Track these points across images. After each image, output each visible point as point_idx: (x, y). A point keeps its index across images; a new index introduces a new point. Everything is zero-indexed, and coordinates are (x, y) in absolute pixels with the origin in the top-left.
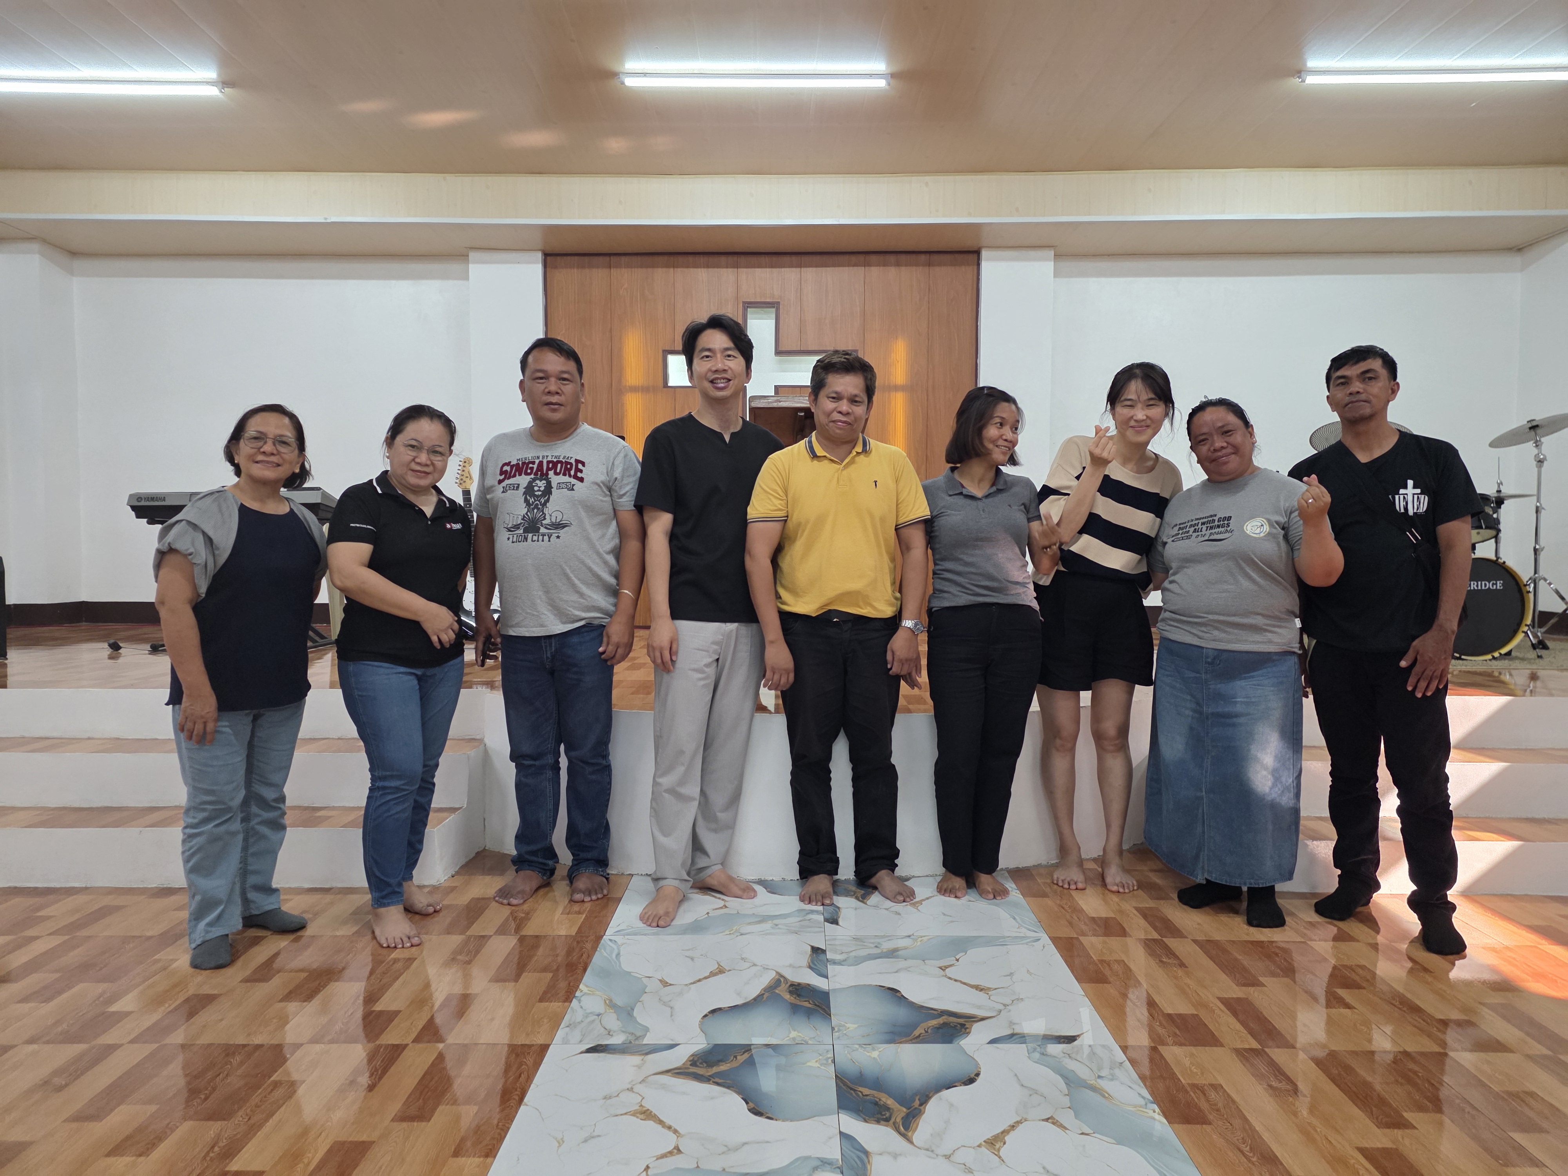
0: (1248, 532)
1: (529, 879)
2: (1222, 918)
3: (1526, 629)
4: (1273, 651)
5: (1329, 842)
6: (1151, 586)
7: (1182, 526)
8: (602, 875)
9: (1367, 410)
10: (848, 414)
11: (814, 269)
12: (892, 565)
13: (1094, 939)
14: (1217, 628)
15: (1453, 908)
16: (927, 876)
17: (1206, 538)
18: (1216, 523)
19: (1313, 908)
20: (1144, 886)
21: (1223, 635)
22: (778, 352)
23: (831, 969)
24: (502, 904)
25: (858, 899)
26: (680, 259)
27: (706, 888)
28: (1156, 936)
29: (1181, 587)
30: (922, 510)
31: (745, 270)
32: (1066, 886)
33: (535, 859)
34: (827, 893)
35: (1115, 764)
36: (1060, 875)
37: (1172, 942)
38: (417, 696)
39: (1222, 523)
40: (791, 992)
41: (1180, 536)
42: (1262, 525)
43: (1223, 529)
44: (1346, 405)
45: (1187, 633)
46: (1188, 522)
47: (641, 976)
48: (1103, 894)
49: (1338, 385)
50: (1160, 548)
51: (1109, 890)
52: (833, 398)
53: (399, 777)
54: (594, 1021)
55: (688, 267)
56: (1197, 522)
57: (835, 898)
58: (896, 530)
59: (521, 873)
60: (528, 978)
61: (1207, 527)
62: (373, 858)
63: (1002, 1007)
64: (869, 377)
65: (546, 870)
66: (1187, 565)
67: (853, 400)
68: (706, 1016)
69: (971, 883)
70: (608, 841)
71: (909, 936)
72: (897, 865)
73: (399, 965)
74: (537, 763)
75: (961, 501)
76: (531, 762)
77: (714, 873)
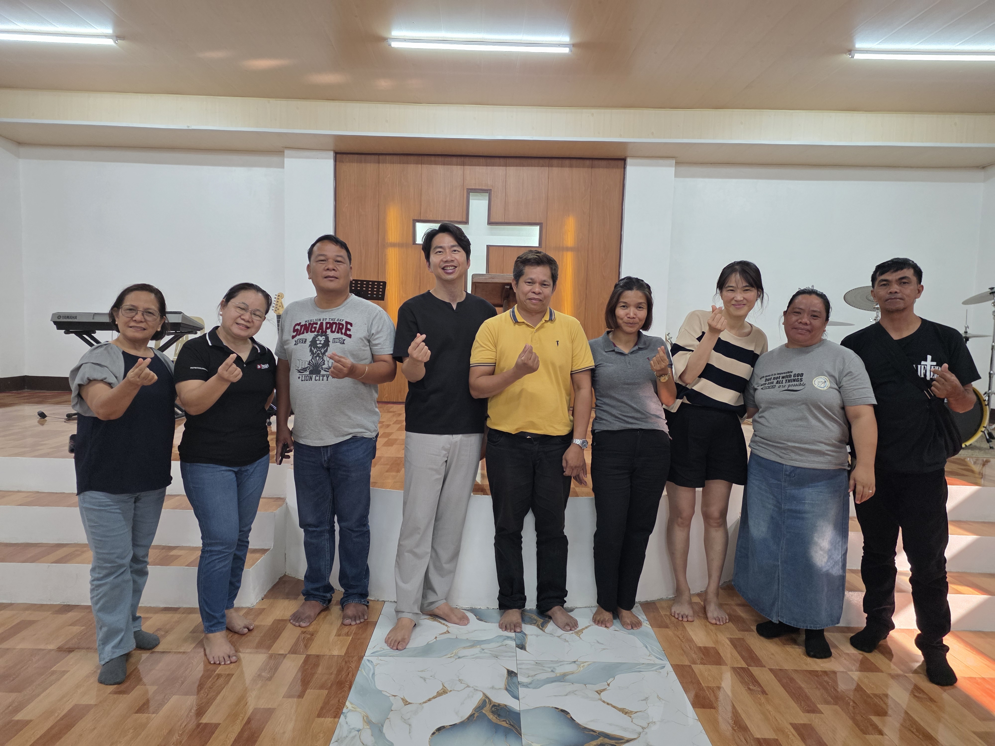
0: (816, 386)
1: (315, 606)
2: (788, 649)
3: (983, 429)
4: (832, 469)
5: (860, 593)
6: (746, 415)
7: (767, 378)
8: (363, 604)
9: (901, 305)
10: (540, 293)
11: (515, 168)
12: (568, 398)
13: (701, 667)
14: (793, 452)
15: (947, 649)
16: (586, 607)
17: (786, 388)
18: (792, 378)
19: (849, 641)
20: (733, 618)
21: (797, 457)
22: (490, 223)
23: (522, 691)
24: (294, 625)
25: (539, 627)
26: (426, 158)
27: (434, 616)
28: (744, 665)
29: (768, 421)
30: (589, 363)
31: (469, 167)
32: (680, 619)
33: (318, 593)
34: (517, 623)
35: (718, 536)
36: (677, 609)
37: (755, 671)
39: (796, 378)
40: (493, 712)
41: (767, 385)
42: (825, 382)
43: (798, 383)
44: (887, 300)
45: (772, 453)
46: (772, 375)
47: (389, 695)
48: (706, 626)
49: (882, 285)
50: (752, 391)
51: (709, 622)
52: (529, 283)
53: (222, 544)
54: (355, 736)
55: (431, 164)
56: (778, 376)
57: (523, 625)
58: (571, 374)
59: (308, 602)
60: (311, 693)
61: (786, 380)
62: (204, 599)
63: (641, 730)
64: (554, 268)
65: (326, 600)
66: (772, 406)
67: (543, 284)
68: (434, 733)
69: (616, 615)
70: (368, 580)
71: (575, 662)
72: (565, 602)
73: (221, 681)
74: (318, 529)
75: (613, 356)
76: (314, 529)
77: (440, 606)
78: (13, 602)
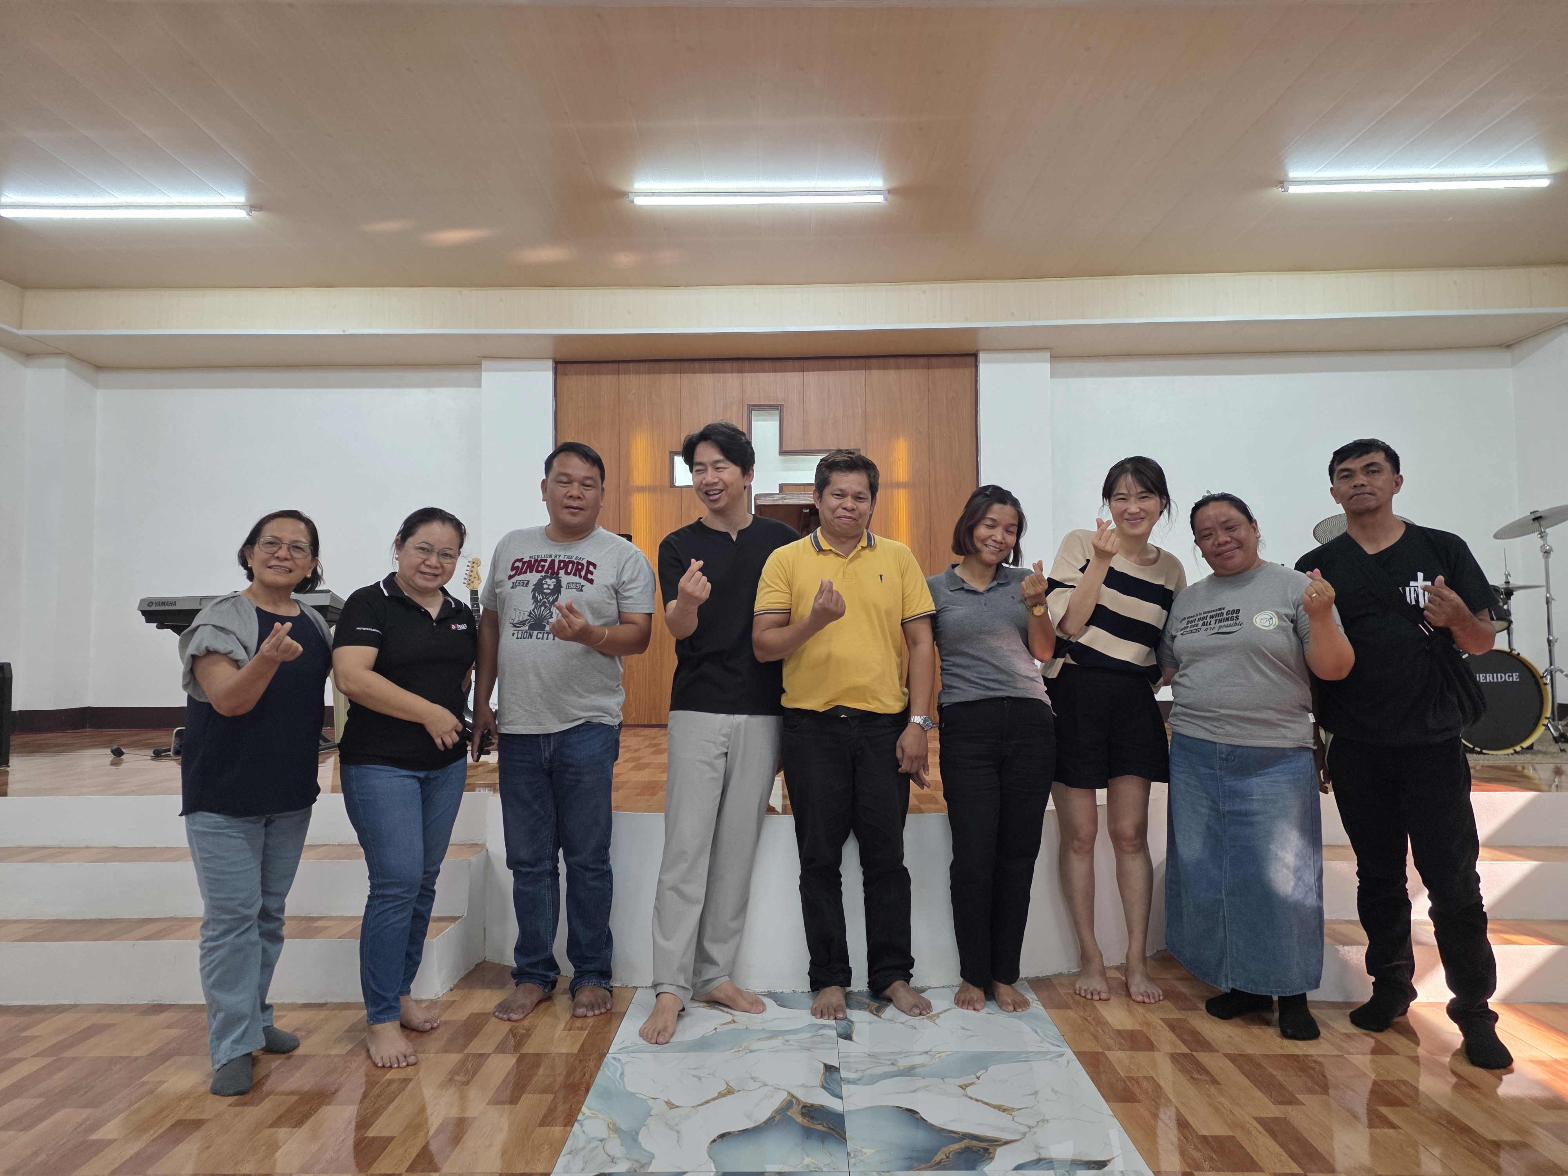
0: (1257, 625)
1: (529, 993)
2: (1253, 1030)
3: (1546, 722)
4: (1288, 746)
5: (1360, 947)
6: (1161, 680)
7: (1190, 620)
8: (605, 988)
9: (1372, 503)
10: (853, 510)
11: (816, 373)
12: (899, 660)
13: (1121, 1054)
14: (1228, 723)
15: (1495, 1017)
16: (944, 987)
17: (1216, 631)
18: (1225, 616)
19: (1349, 1018)
20: (1169, 995)
21: (1236, 730)
22: (782, 452)
23: (846, 1089)
24: (502, 1019)
25: (872, 1013)
26: (687, 365)
27: (714, 1003)
28: (1186, 1050)
29: (1192, 681)
30: (927, 605)
31: (750, 374)
32: (1089, 996)
33: (536, 971)
34: (839, 1006)
35: (1135, 865)
36: (1082, 984)
37: (1203, 1057)
38: (418, 801)
39: (1230, 616)
40: (803, 1115)
41: (1188, 629)
42: (1271, 618)
43: (1232, 622)
44: (1351, 498)
45: (1200, 728)
46: (1197, 615)
47: (646, 1098)
48: (1128, 1005)
49: (1342, 477)
50: (1168, 641)
51: (1134, 1000)
52: (838, 495)
53: (399, 885)
54: (596, 1147)
55: (694, 372)
56: (1205, 615)
57: (848, 1011)
58: (902, 624)
59: (521, 986)
60: (528, 1100)
61: (1216, 620)
62: (370, 970)
63: (1027, 1129)
64: (872, 474)
65: (548, 982)
66: (1198, 658)
67: (857, 497)
68: (714, 1141)
69: (990, 995)
70: (611, 951)
71: (927, 1052)
72: (912, 976)
73: (394, 1087)
74: (535, 870)
75: (962, 596)
76: (529, 870)
77: (720, 986)
78: (78, 1003)
